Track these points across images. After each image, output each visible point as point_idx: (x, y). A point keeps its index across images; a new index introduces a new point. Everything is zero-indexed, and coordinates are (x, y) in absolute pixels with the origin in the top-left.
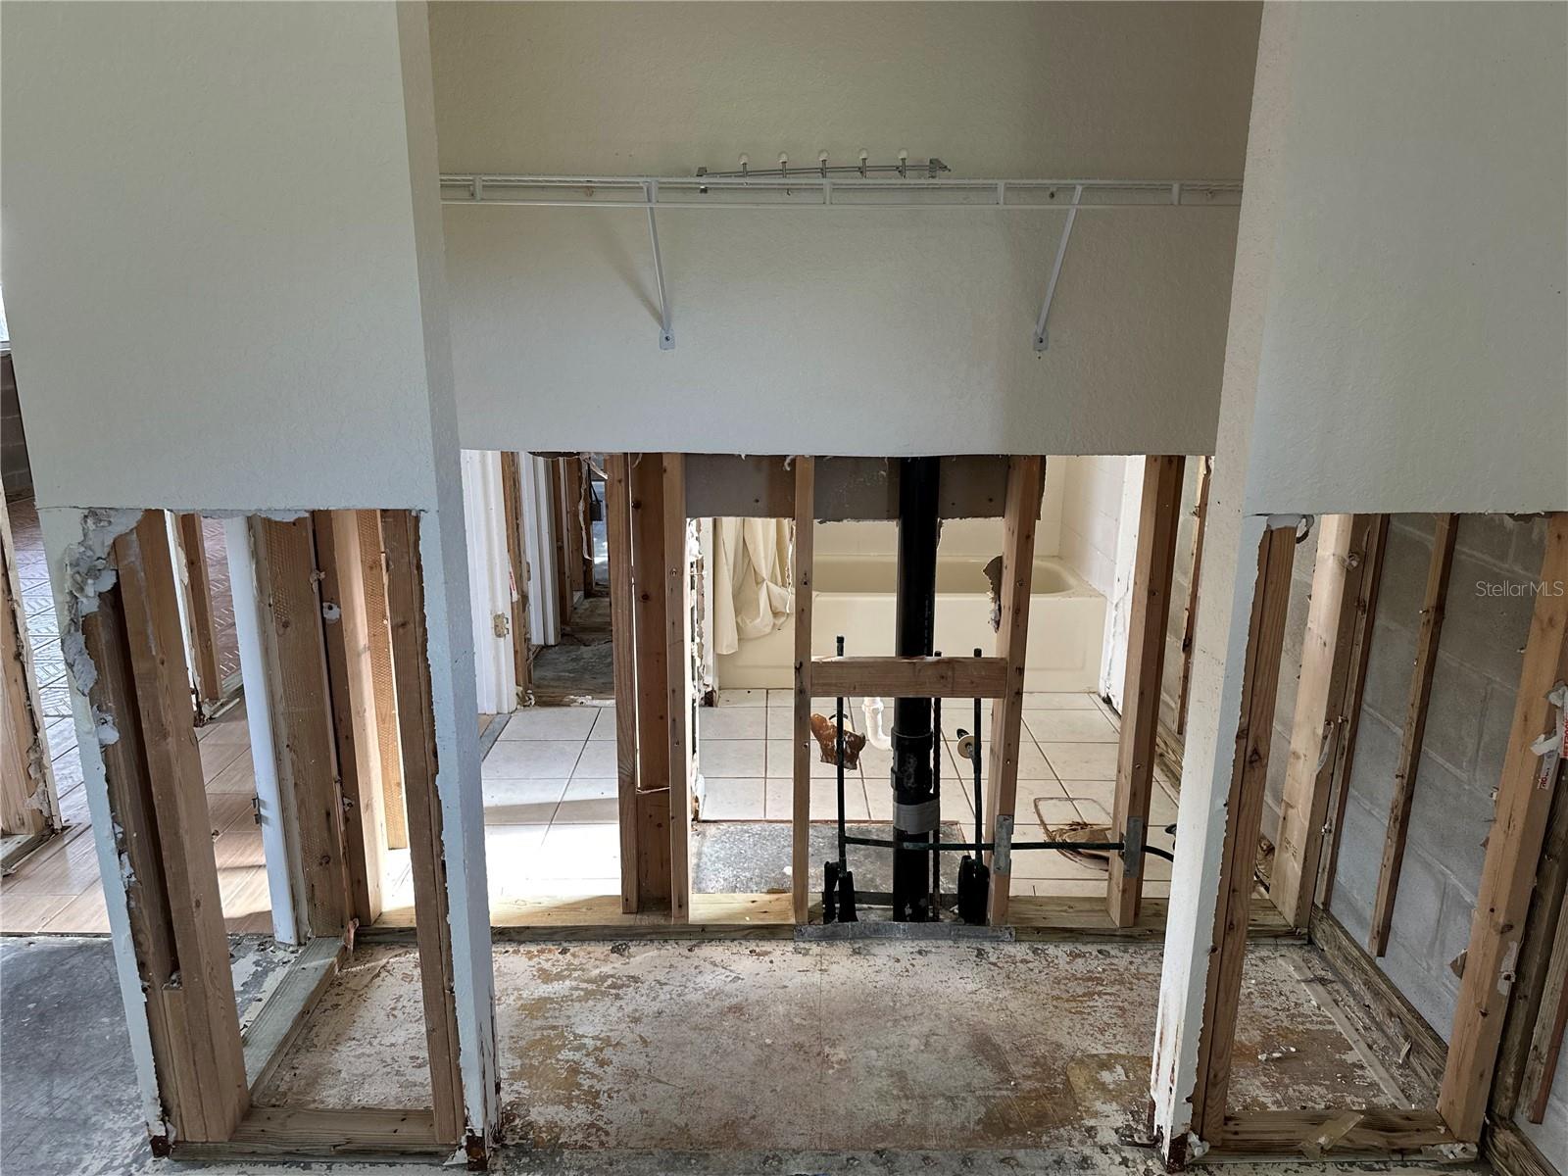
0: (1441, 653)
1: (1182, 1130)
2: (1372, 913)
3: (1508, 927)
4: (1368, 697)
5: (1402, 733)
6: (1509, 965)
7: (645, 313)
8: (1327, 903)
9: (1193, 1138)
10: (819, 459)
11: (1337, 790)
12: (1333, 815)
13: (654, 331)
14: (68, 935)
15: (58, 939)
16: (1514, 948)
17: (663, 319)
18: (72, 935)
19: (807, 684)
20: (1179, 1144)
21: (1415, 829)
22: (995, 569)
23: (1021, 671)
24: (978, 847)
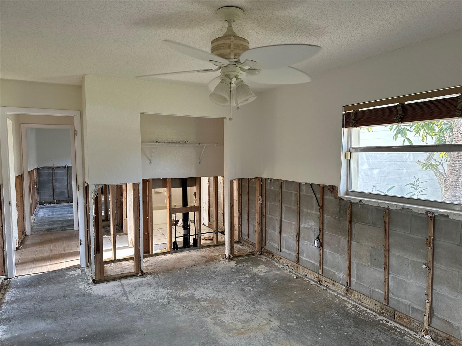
0: (249, 197)
1: (230, 254)
2: (246, 234)
3: (259, 224)
4: (242, 206)
5: (247, 209)
6: (260, 228)
7: (147, 159)
8: (241, 236)
9: (231, 255)
10: (172, 179)
11: (241, 219)
12: (241, 223)
13: (149, 162)
14: (37, 273)
15: (36, 274)
16: (260, 226)
17: (150, 161)
18: (38, 273)
19: (171, 212)
20: (229, 256)
21: (250, 220)
22: (195, 194)
23: (200, 207)
24: (195, 235)
